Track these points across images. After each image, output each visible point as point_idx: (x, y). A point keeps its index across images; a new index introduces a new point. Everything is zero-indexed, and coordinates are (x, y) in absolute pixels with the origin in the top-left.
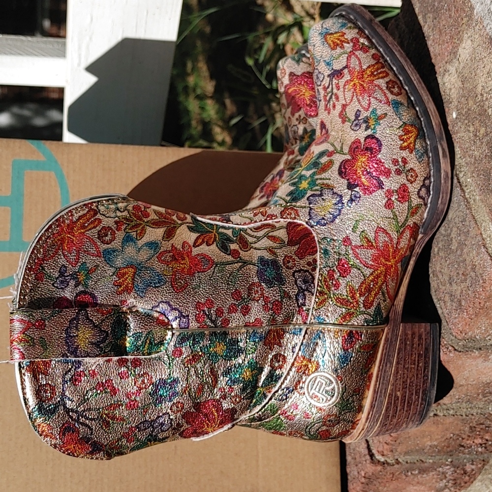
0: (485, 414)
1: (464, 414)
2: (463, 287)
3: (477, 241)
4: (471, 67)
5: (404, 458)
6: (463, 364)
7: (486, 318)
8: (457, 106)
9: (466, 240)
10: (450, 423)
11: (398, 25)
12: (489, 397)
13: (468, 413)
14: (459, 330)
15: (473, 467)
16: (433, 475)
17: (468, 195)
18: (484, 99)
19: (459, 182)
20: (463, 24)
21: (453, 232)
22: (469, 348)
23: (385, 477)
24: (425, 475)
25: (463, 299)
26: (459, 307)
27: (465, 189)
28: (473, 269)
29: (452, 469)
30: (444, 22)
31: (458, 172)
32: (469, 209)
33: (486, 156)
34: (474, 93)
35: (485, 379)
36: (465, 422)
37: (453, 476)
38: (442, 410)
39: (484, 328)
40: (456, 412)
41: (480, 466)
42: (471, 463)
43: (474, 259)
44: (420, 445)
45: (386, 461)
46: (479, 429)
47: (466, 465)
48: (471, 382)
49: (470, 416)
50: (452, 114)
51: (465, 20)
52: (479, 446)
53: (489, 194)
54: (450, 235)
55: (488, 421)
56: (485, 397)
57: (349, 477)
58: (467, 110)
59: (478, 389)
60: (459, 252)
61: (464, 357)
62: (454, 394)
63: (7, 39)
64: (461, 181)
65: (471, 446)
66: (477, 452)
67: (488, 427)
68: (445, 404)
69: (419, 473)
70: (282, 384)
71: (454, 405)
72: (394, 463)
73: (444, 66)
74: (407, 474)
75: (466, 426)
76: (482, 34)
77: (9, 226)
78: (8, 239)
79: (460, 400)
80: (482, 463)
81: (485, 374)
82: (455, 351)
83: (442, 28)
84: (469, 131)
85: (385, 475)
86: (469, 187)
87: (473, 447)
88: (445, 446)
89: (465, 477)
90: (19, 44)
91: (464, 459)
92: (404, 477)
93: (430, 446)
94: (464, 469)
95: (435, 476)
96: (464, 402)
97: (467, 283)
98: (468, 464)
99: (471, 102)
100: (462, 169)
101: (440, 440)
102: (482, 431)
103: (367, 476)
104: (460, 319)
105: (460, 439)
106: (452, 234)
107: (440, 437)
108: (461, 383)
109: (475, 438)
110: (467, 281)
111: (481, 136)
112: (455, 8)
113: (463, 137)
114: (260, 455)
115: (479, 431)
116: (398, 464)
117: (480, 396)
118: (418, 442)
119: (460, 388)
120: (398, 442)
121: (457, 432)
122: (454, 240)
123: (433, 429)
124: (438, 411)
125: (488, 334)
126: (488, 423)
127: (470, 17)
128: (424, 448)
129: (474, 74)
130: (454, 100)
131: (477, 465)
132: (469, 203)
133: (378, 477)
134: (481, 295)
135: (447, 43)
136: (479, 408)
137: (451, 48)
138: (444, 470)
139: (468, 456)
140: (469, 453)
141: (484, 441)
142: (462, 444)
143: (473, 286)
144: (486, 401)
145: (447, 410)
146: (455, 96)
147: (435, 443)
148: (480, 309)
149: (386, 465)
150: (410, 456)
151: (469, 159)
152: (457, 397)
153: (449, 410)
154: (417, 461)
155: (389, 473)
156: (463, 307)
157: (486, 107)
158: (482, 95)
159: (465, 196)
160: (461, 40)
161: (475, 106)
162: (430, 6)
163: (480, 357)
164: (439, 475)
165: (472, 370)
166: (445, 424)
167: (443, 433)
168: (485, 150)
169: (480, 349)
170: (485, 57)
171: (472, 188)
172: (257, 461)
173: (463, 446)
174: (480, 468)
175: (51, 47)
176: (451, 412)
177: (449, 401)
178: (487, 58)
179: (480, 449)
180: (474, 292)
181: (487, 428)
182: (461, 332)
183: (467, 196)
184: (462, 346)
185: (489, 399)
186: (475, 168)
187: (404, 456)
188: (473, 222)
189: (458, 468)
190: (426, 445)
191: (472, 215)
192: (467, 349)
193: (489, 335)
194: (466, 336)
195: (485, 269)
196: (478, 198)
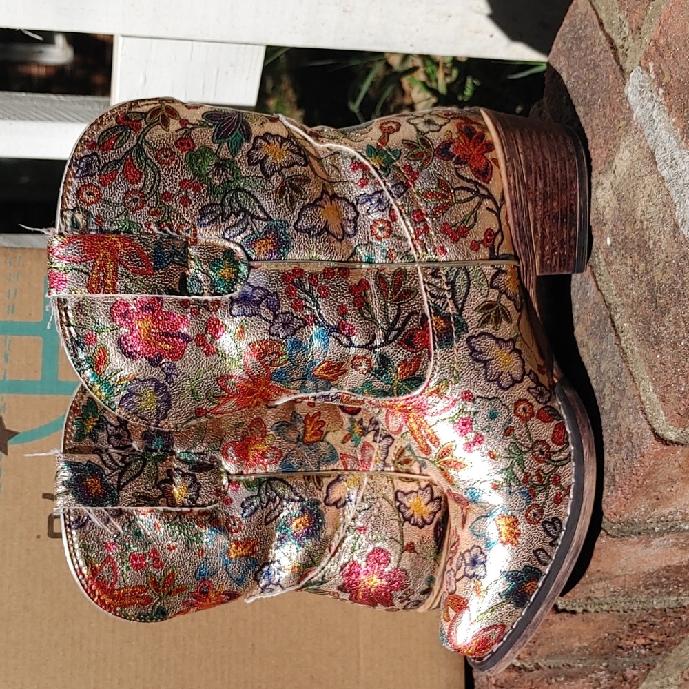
0: (648, 609)
1: (621, 610)
2: (617, 458)
3: (634, 403)
4: (628, 184)
5: (545, 662)
6: (618, 551)
7: (646, 498)
8: (612, 231)
9: (621, 400)
10: (603, 620)
11: (541, 112)
12: (653, 590)
13: (627, 608)
14: (612, 512)
15: (635, 672)
16: (584, 682)
17: (624, 343)
18: (644, 227)
19: (614, 326)
20: (620, 127)
21: (606, 388)
22: (625, 533)
23: (522, 686)
24: (573, 683)
25: (617, 474)
26: (613, 483)
27: (621, 335)
28: (630, 438)
29: (608, 675)
30: (597, 121)
31: (612, 313)
32: (625, 362)
33: (645, 298)
34: (632, 217)
35: (647, 568)
36: (623, 619)
37: (609, 684)
38: (593, 605)
39: (643, 510)
40: (611, 607)
41: (643, 671)
42: (632, 667)
43: (630, 425)
44: (566, 647)
45: (523, 665)
46: (641, 628)
47: (625, 670)
48: (629, 571)
49: (629, 612)
50: (606, 240)
51: (622, 123)
52: (642, 647)
53: (649, 347)
54: (603, 391)
55: (653, 617)
56: (647, 589)
57: (476, 684)
58: (624, 237)
59: (639, 580)
60: (613, 415)
61: (619, 543)
62: (608, 587)
63: (32, 99)
64: (616, 325)
65: (632, 648)
66: (639, 655)
67: (653, 625)
68: (596, 598)
69: (566, 680)
71: (608, 599)
72: (534, 668)
73: (596, 177)
74: (549, 681)
75: (624, 624)
76: (642, 146)
77: (41, 361)
78: (39, 378)
79: (615, 593)
80: (647, 668)
81: (646, 562)
82: (608, 536)
83: (594, 127)
84: (626, 264)
85: (521, 683)
86: (626, 333)
87: (634, 649)
88: (598, 647)
89: (625, 684)
90: (48, 105)
91: (624, 662)
92: (546, 685)
93: (579, 648)
94: (623, 676)
95: (586, 684)
96: (621, 595)
97: (622, 455)
98: (628, 670)
99: (628, 229)
100: (618, 310)
101: (592, 640)
102: (645, 629)
103: (498, 683)
104: (613, 498)
105: (617, 639)
106: (604, 390)
107: (591, 637)
108: (617, 574)
109: (636, 638)
110: (623, 452)
111: (640, 273)
112: (611, 106)
113: (619, 270)
114: (362, 655)
115: (642, 630)
116: (538, 669)
117: (642, 589)
118: (564, 643)
119: (616, 579)
120: (537, 643)
121: (613, 631)
122: (607, 399)
123: (582, 627)
124: (588, 607)
125: (649, 516)
126: (653, 619)
127: (629, 121)
128: (571, 650)
129: (632, 194)
130: (608, 223)
131: (639, 670)
132: (625, 354)
133: (513, 684)
134: (639, 471)
135: (601, 147)
136: (640, 602)
137: (606, 155)
138: (599, 676)
139: (628, 659)
140: (630, 656)
141: (648, 641)
142: (621, 645)
143: (629, 459)
144: (649, 594)
145: (599, 604)
146: (610, 217)
147: (585, 644)
148: (637, 487)
149: (522, 671)
150: (553, 659)
151: (625, 300)
152: (612, 590)
153: (602, 604)
154: (563, 665)
155: (526, 681)
156: (616, 484)
157: (646, 238)
158: (641, 221)
159: (621, 344)
160: (617, 147)
161: (633, 234)
162: (581, 97)
163: (639, 543)
164: (591, 682)
165: (629, 558)
166: (598, 621)
167: (595, 632)
168: (645, 292)
169: (639, 533)
170: (646, 175)
171: (629, 335)
172: (358, 663)
173: (621, 647)
174: (644, 674)
175: (90, 108)
176: (605, 607)
177: (601, 594)
178: (648, 177)
179: (643, 652)
180: (630, 467)
181: (651, 626)
182: (615, 514)
183: (624, 345)
184: (616, 530)
185: (652, 592)
186: (633, 311)
187: (545, 660)
188: (629, 380)
189: (615, 673)
190: (574, 646)
191: (629, 369)
192: (623, 534)
193: (650, 518)
194: (621, 519)
195: (643, 440)
196: (636, 349)
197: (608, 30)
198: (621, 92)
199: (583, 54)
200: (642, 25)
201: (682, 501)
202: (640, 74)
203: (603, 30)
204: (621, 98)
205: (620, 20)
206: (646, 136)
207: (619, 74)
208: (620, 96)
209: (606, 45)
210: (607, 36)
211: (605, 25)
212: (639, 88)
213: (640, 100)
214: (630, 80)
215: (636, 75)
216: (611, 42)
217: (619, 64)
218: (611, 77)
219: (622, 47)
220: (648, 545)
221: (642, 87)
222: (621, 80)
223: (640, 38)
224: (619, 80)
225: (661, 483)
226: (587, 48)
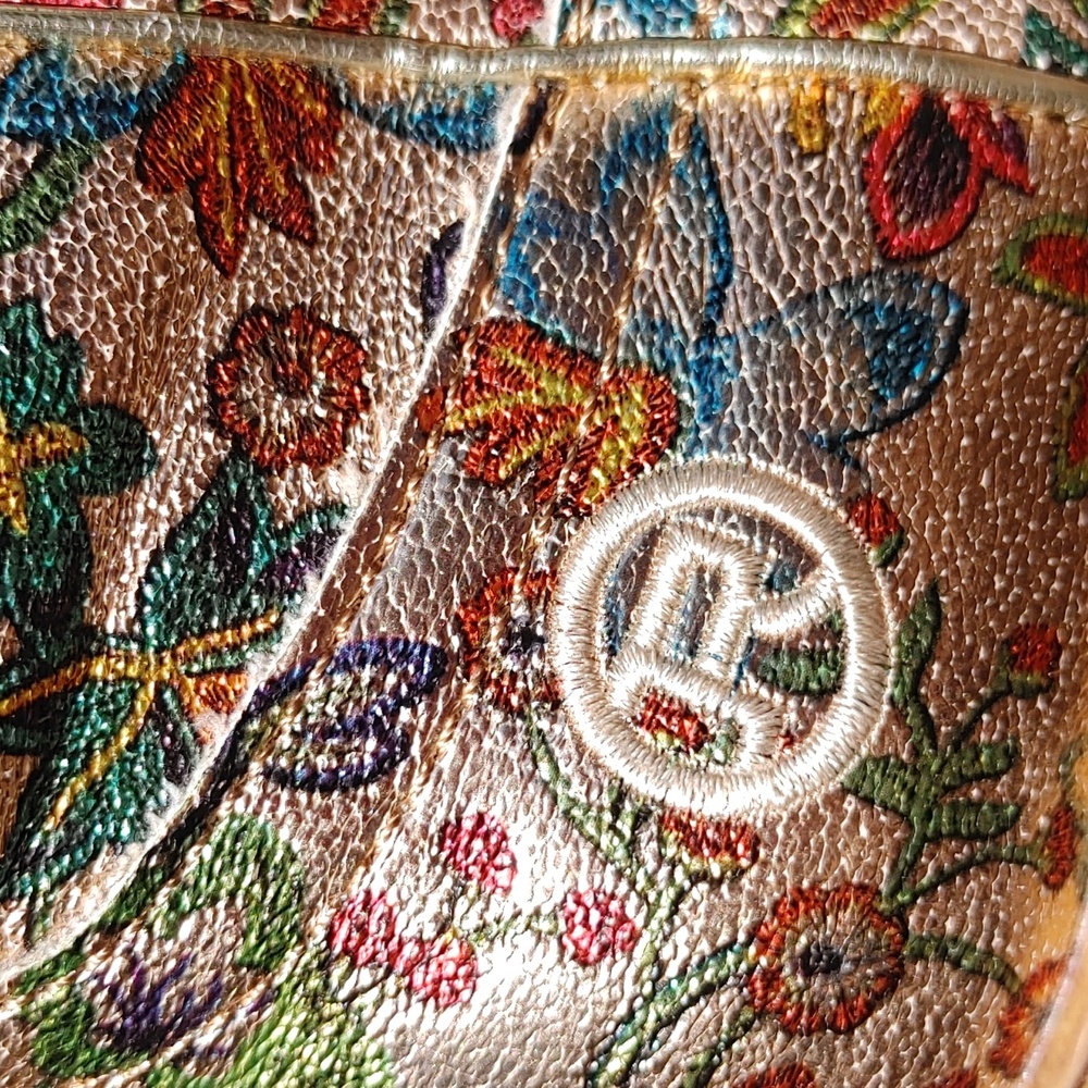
70: (336, 604)
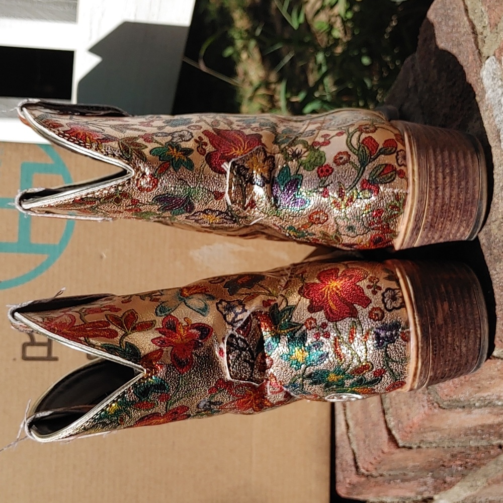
0: (466, 446)
1: (446, 446)
6: (446, 416)
7: (471, 387)
10: (432, 452)
12: (471, 436)
13: (450, 445)
15: (453, 478)
16: (414, 483)
22: (453, 406)
24: (406, 483)
29: (433, 479)
35: (467, 425)
36: (447, 451)
37: (433, 484)
38: (425, 444)
39: (468, 393)
40: (438, 445)
42: (450, 476)
44: (403, 465)
46: (459, 456)
47: (445, 477)
48: (454, 426)
49: (452, 447)
52: (459, 465)
55: (469, 451)
56: (466, 436)
59: (460, 431)
62: (437, 435)
67: (469, 455)
68: (428, 440)
69: (402, 481)
71: (436, 440)
74: (389, 482)
75: (447, 454)
77: (17, 227)
78: (16, 240)
81: (467, 422)
82: (440, 408)
88: (426, 465)
89: (444, 484)
92: (387, 484)
93: (413, 466)
94: (443, 480)
95: (416, 484)
98: (447, 477)
101: (422, 462)
102: (462, 457)
103: (351, 483)
105: (442, 461)
107: (422, 460)
108: (444, 428)
109: (455, 461)
116: (382, 476)
117: (462, 435)
118: (401, 463)
119: (443, 430)
121: (439, 457)
123: (416, 455)
124: (421, 445)
125: (472, 397)
128: (406, 466)
131: (456, 477)
133: (362, 484)
138: (426, 480)
147: (418, 464)
149: (370, 477)
150: (393, 471)
152: (440, 436)
163: (463, 412)
164: (420, 483)
166: (428, 453)
167: (425, 458)
169: (463, 407)
174: (459, 479)
177: (432, 438)
181: (467, 455)
182: (446, 395)
184: (446, 405)
187: (387, 471)
189: (438, 479)
190: (409, 465)
192: (451, 407)
194: (450, 398)
197: (471, 17)
198: (478, 73)
199: (450, 31)
200: (499, 22)
201: (498, 389)
202: (493, 63)
203: (468, 16)
204: (477, 78)
205: (482, 11)
206: (494, 116)
207: (477, 57)
208: (477, 76)
209: (470, 30)
210: (470, 21)
211: (470, 11)
212: (492, 75)
213: (492, 85)
214: (486, 65)
215: (490, 63)
216: (473, 27)
217: (478, 48)
218: (470, 57)
219: (482, 33)
220: (470, 413)
221: (495, 74)
222: (478, 63)
223: (497, 33)
224: (477, 62)
225: (483, 379)
226: (453, 26)
